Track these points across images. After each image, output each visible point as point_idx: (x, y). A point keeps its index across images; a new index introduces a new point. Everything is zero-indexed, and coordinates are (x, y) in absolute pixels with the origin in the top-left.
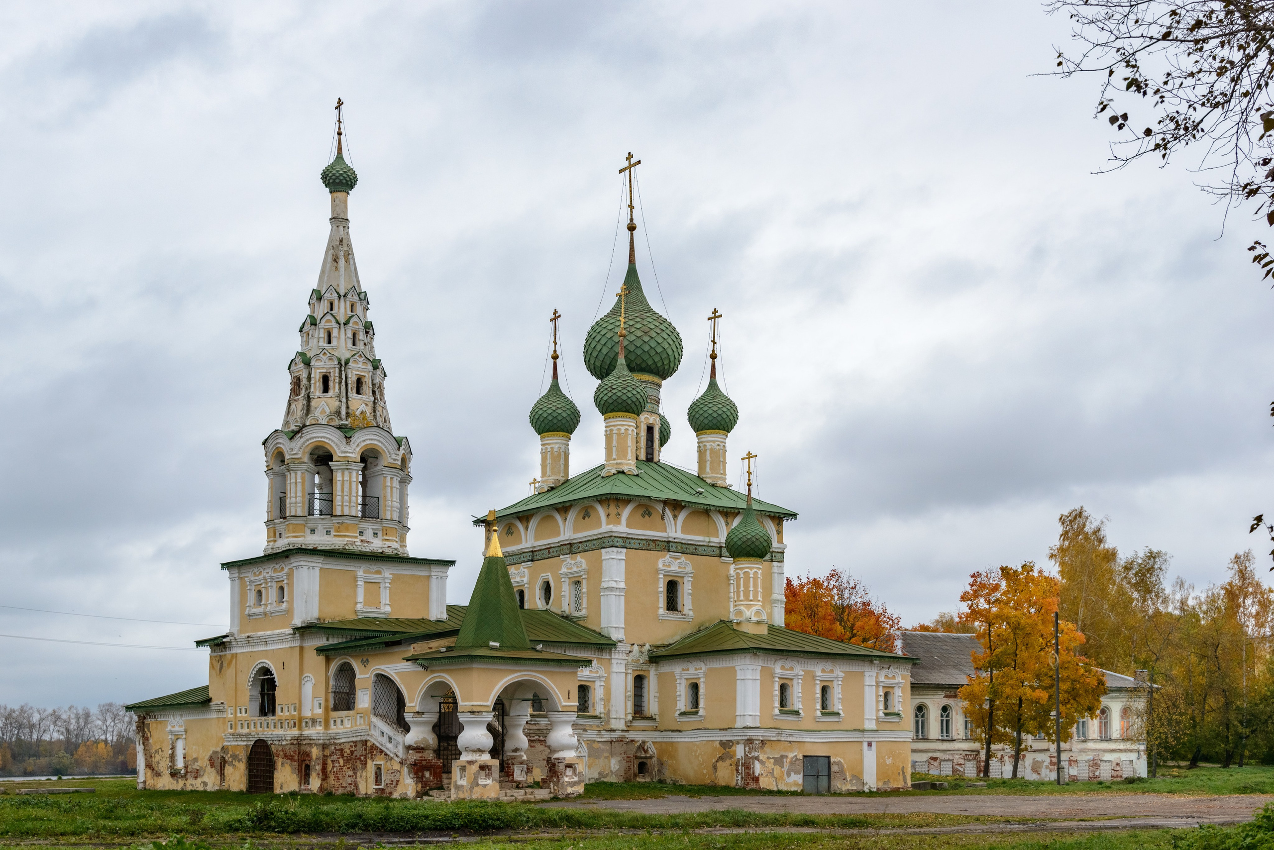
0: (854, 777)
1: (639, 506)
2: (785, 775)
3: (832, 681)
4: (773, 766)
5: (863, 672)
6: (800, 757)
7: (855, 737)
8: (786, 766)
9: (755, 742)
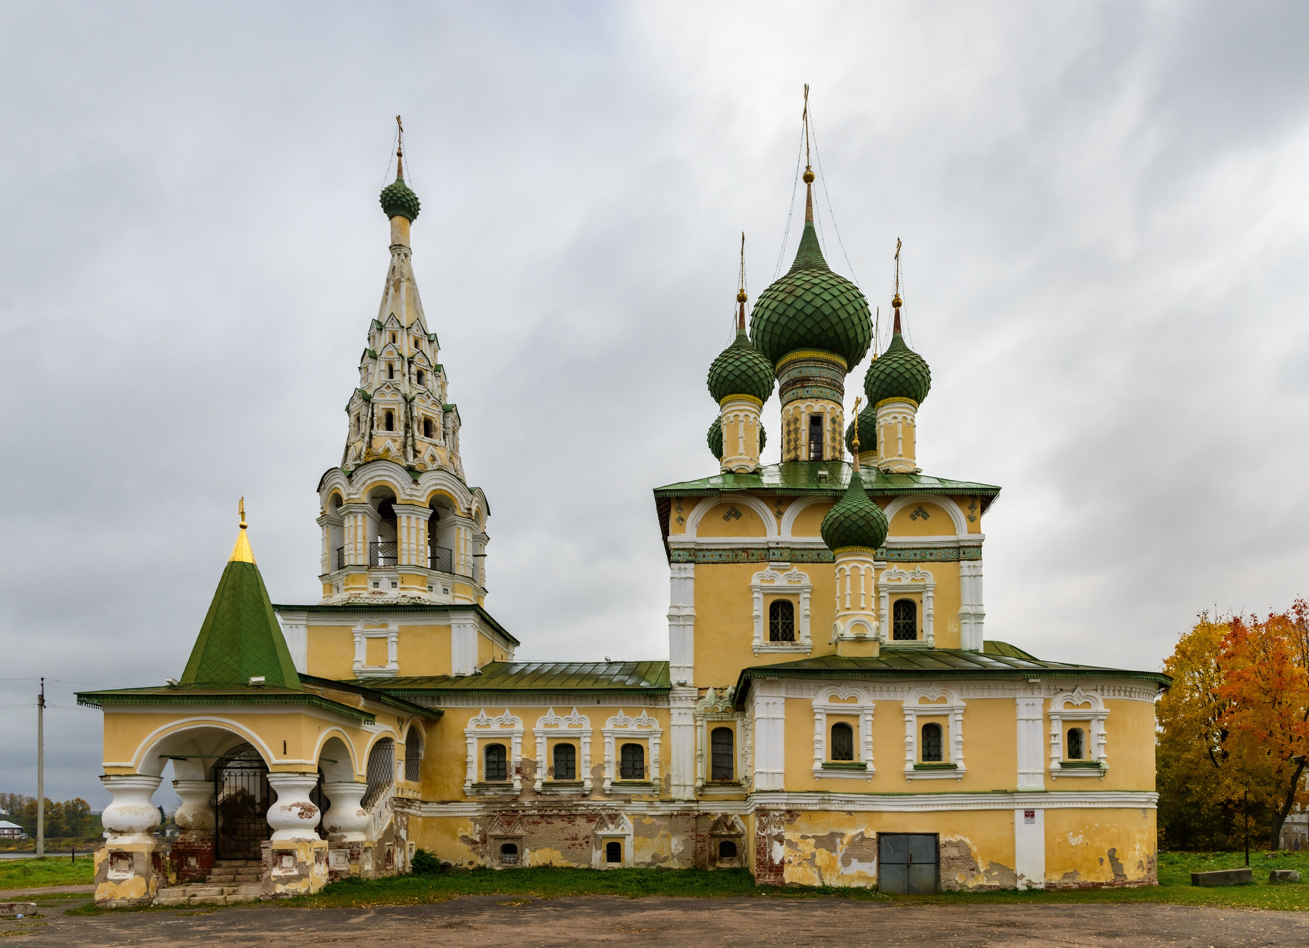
0: (994, 865)
1: (719, 506)
2: (839, 864)
3: (947, 715)
4: (814, 850)
5: (1015, 699)
6: (872, 834)
7: (1000, 803)
8: (841, 849)
9: (772, 813)
